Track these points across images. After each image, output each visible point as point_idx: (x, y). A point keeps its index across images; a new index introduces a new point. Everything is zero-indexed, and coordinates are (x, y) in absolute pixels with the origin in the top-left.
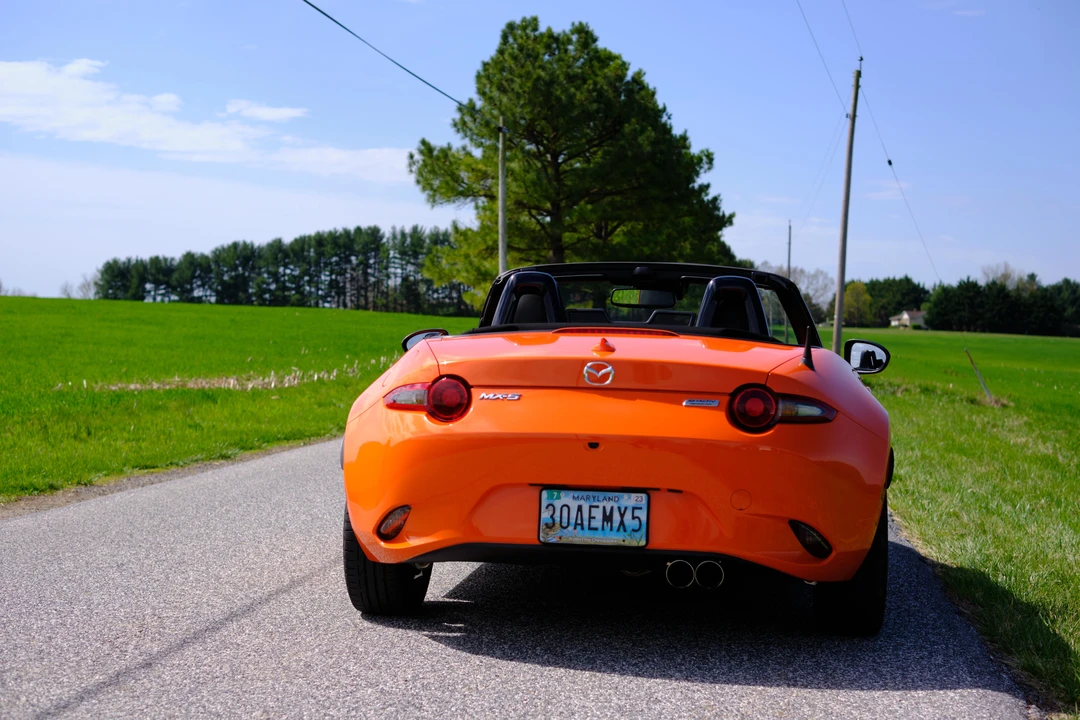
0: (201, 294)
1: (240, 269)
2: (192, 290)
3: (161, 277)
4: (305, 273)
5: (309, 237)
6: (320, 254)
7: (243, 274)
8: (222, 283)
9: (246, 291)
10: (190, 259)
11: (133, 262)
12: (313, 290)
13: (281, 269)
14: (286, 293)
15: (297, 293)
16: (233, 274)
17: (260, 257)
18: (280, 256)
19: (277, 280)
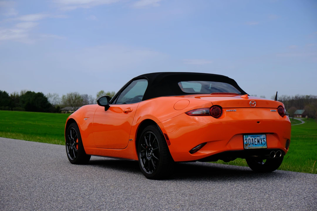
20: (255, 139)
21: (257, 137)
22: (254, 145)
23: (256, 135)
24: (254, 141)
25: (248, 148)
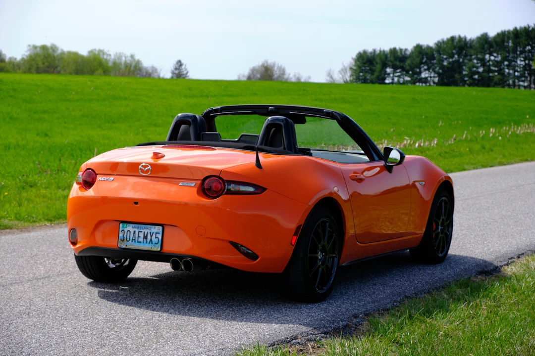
0: (427, 75)
1: (456, 56)
2: (420, 73)
3: (398, 63)
4: (505, 59)
5: (509, 32)
6: (516, 45)
7: (459, 60)
8: (442, 67)
9: (461, 73)
10: (419, 50)
11: (378, 52)
12: (511, 72)
13: (487, 56)
14: (491, 74)
15: (499, 74)
16: (451, 60)
17: (471, 47)
18: (486, 46)
19: (484, 65)
20: (140, 233)
21: (145, 228)
22: (135, 242)
23: (143, 226)
24: (137, 236)
25: (123, 247)
